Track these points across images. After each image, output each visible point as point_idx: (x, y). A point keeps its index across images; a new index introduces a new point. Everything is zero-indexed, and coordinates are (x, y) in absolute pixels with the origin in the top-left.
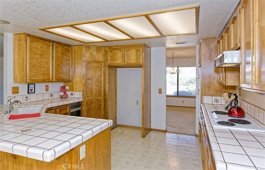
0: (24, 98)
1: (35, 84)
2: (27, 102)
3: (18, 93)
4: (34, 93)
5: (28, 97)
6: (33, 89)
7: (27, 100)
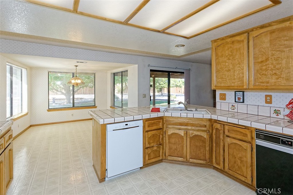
0: (230, 106)
1: (243, 92)
2: (233, 111)
3: (225, 100)
4: (243, 102)
5: (235, 106)
6: (242, 98)
7: (234, 109)
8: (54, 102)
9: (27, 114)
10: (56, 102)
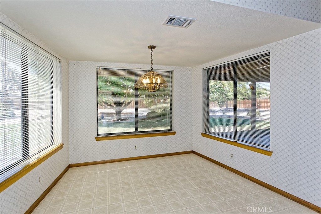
8: (103, 118)
9: (61, 147)
10: (105, 117)
